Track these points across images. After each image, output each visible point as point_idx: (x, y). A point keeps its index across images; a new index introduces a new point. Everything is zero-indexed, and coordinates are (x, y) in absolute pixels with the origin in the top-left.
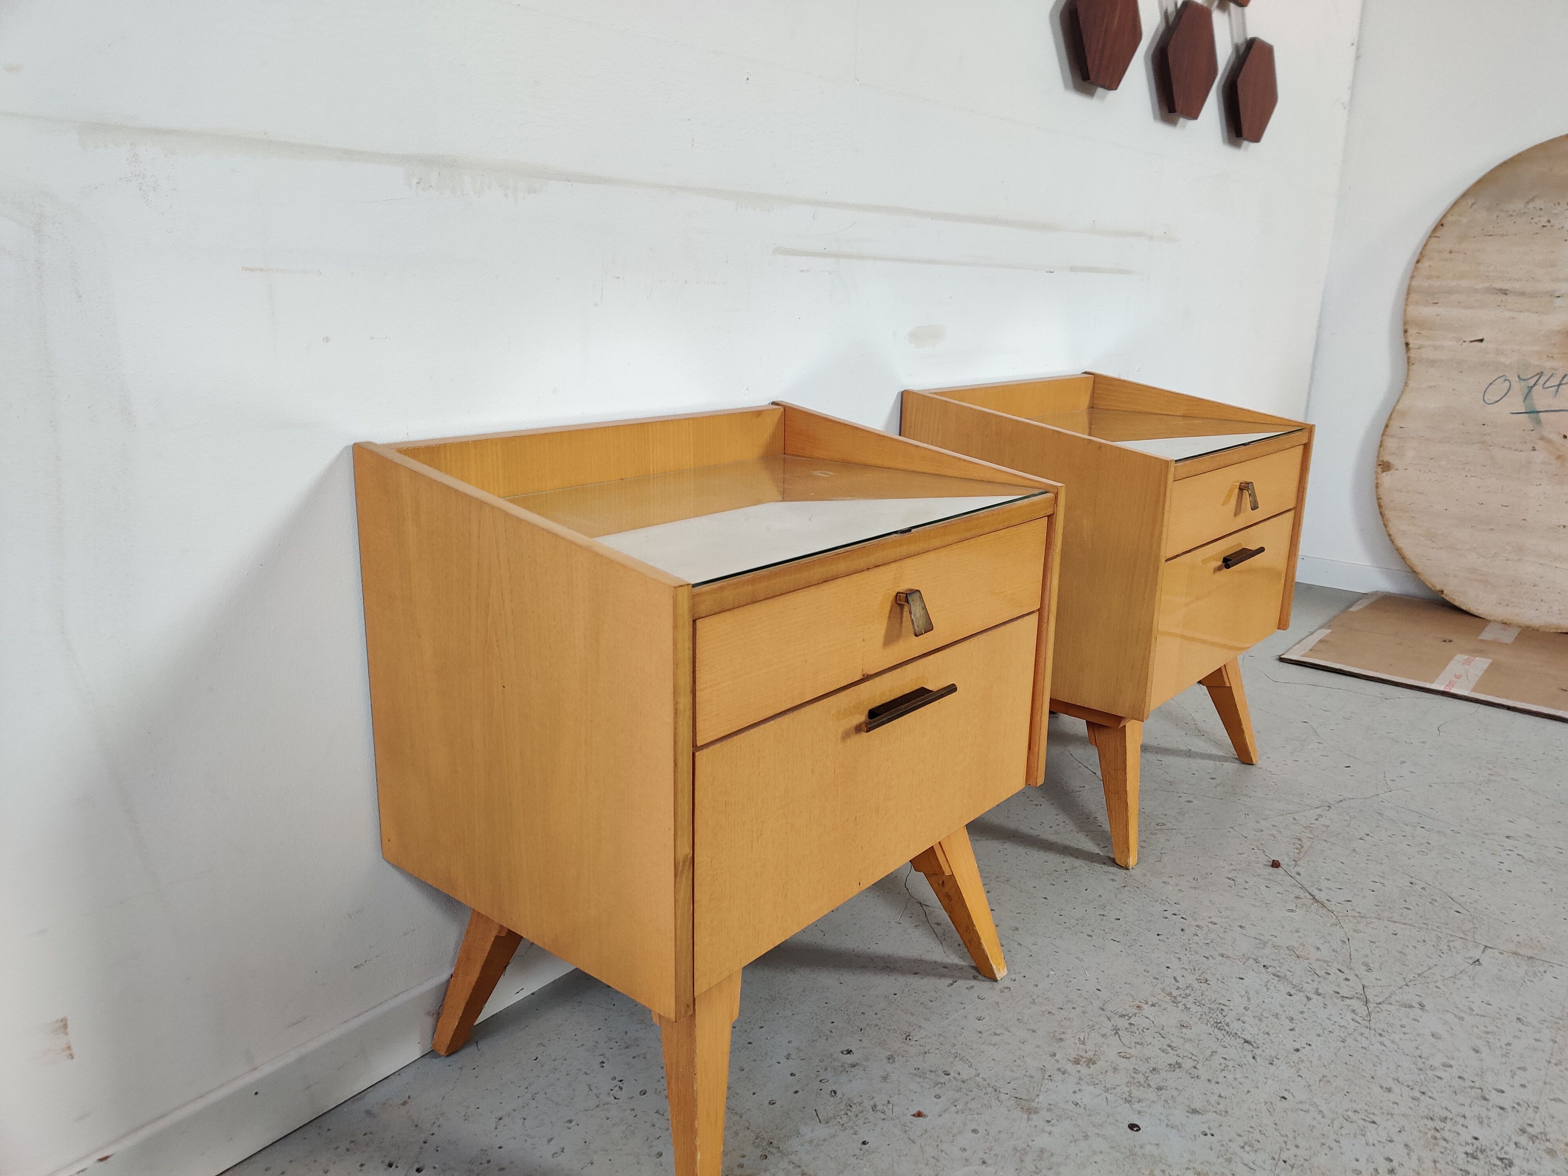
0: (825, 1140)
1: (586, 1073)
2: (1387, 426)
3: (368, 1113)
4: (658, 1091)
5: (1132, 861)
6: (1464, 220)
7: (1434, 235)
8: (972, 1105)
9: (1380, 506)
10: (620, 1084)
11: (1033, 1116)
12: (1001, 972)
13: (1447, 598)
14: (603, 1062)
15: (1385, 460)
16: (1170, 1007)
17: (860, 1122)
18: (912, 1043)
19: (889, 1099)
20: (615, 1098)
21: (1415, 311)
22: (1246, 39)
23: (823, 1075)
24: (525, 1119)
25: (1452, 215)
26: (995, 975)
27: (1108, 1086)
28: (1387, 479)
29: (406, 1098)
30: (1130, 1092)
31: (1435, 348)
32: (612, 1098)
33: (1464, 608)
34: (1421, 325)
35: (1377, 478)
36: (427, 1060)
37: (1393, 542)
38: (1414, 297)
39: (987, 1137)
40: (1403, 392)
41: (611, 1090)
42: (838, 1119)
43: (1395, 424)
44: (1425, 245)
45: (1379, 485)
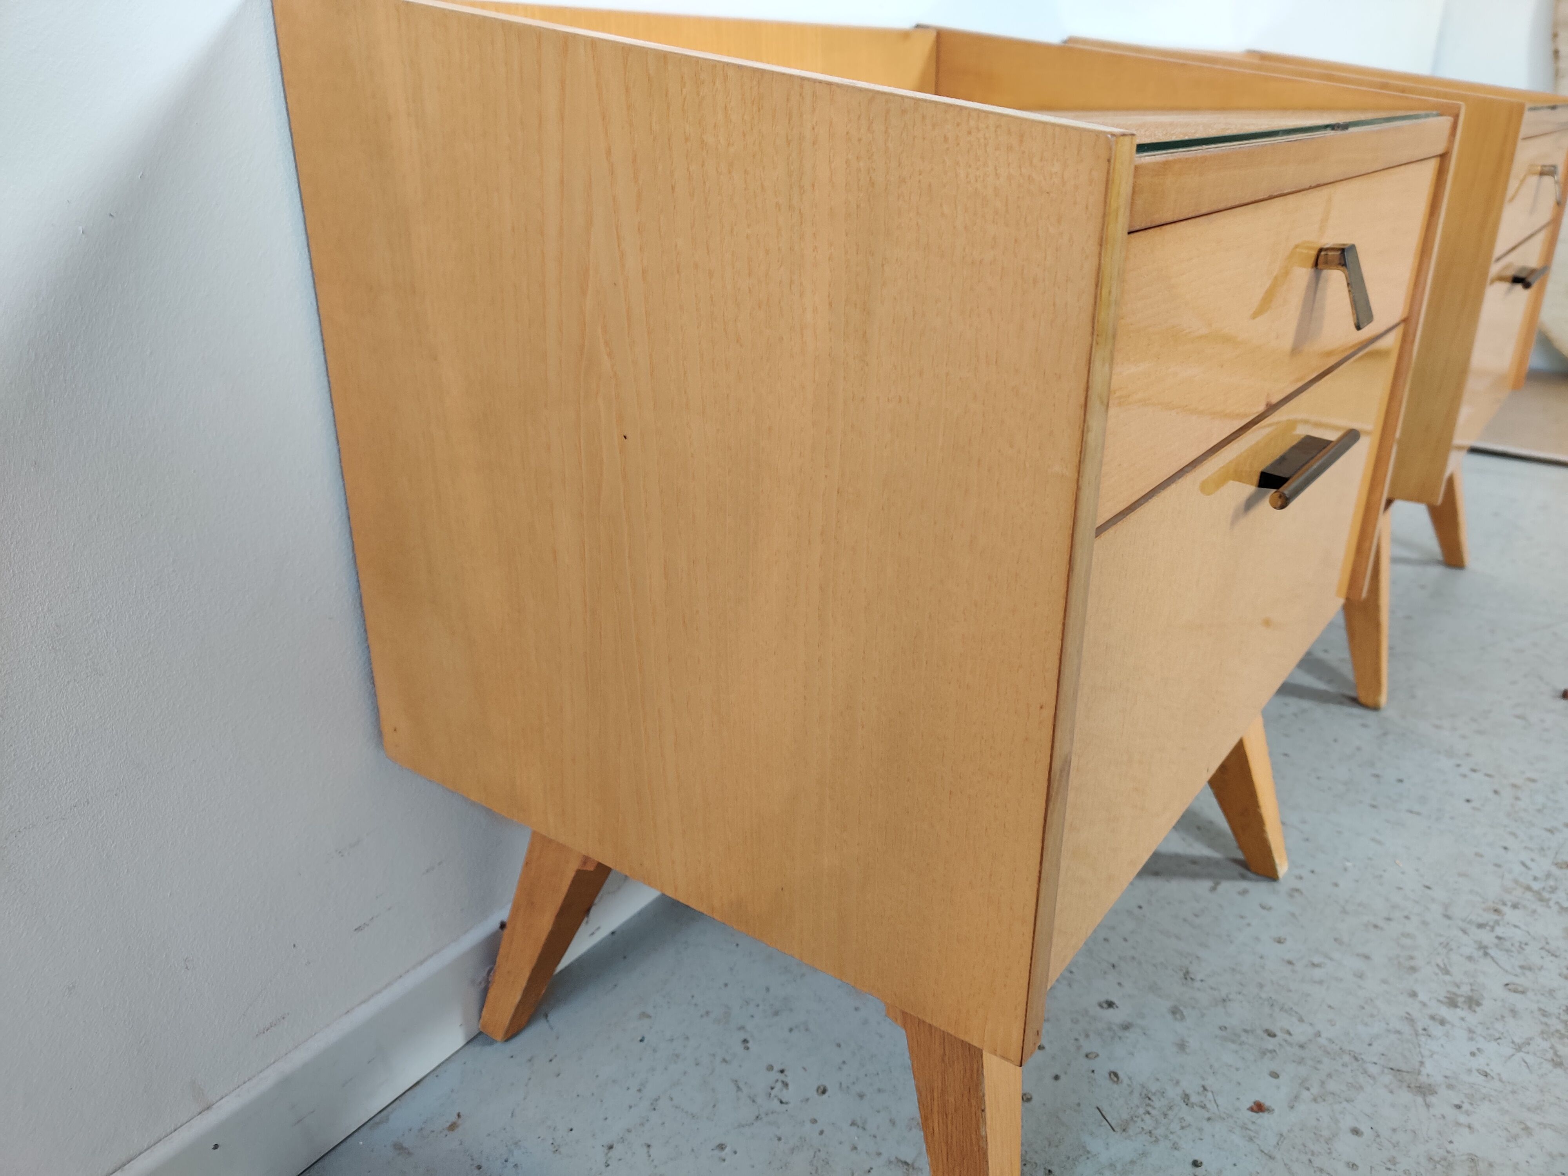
0: (1132, 1162)
1: (724, 1061)
3: (399, 1147)
4: (844, 1086)
5: (1383, 699)
8: (1332, 1086)
10: (781, 1077)
11: (1432, 1099)
12: (1283, 868)
14: (745, 1041)
16: (1539, 908)
17: (1175, 1126)
18: (1197, 984)
19: (1203, 1083)
20: (781, 1102)
23: (1087, 1047)
24: (649, 1146)
26: (1276, 872)
27: (1517, 1040)
29: (453, 1118)
30: (1552, 1047)
32: (776, 1102)
36: (475, 1049)
39: (1378, 1140)
41: (772, 1088)
42: (1140, 1123)
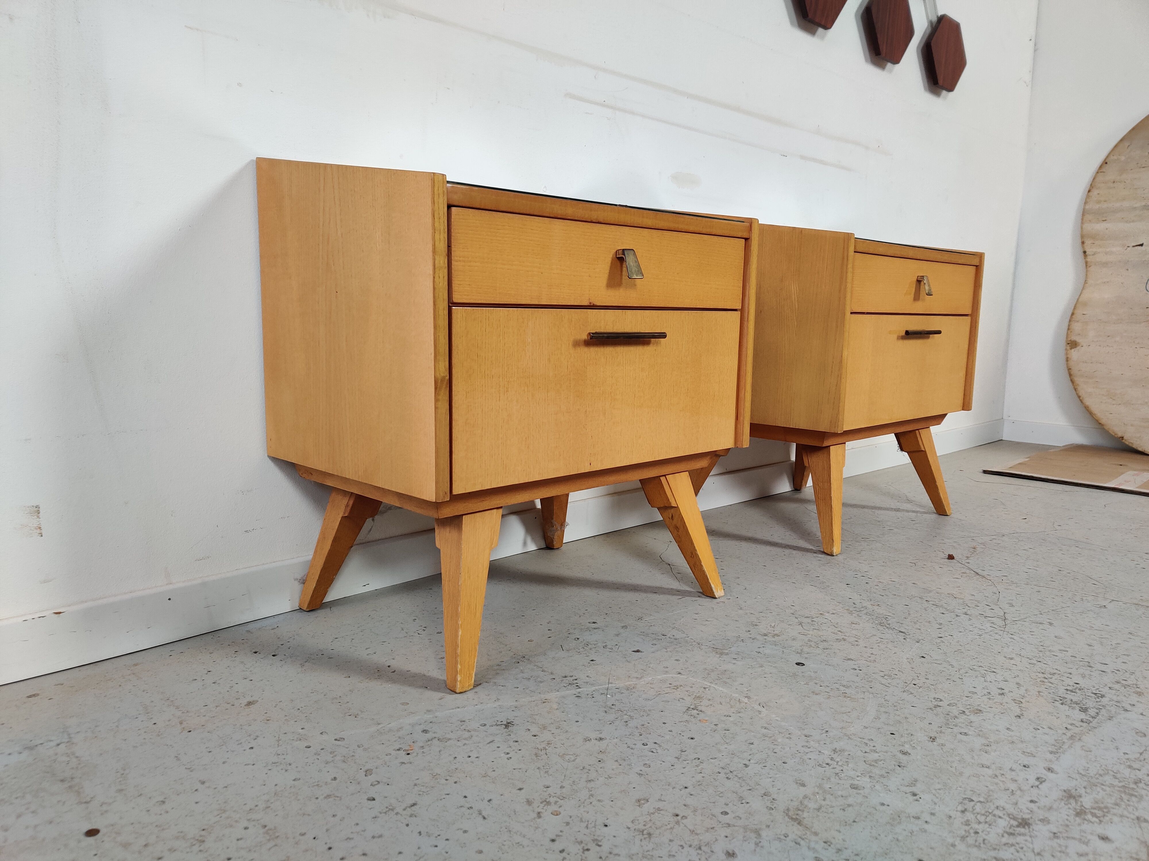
0: (564, 658)
2: (1073, 314)
5: (836, 552)
6: (1123, 158)
7: (1101, 171)
8: (679, 649)
9: (1070, 375)
11: (724, 656)
12: (719, 592)
13: (1127, 443)
15: (1072, 340)
16: (846, 615)
17: (593, 652)
18: (642, 621)
19: (618, 644)
21: (1089, 227)
22: (938, 16)
25: (1113, 155)
26: (713, 593)
27: (786, 646)
28: (1074, 354)
30: (802, 649)
31: (1106, 253)
33: (1140, 449)
34: (1094, 237)
35: (1067, 354)
37: (1082, 402)
38: (1088, 217)
39: (685, 663)
40: (1083, 288)
42: (577, 650)
43: (1079, 312)
44: (1094, 179)
45: (1069, 359)
